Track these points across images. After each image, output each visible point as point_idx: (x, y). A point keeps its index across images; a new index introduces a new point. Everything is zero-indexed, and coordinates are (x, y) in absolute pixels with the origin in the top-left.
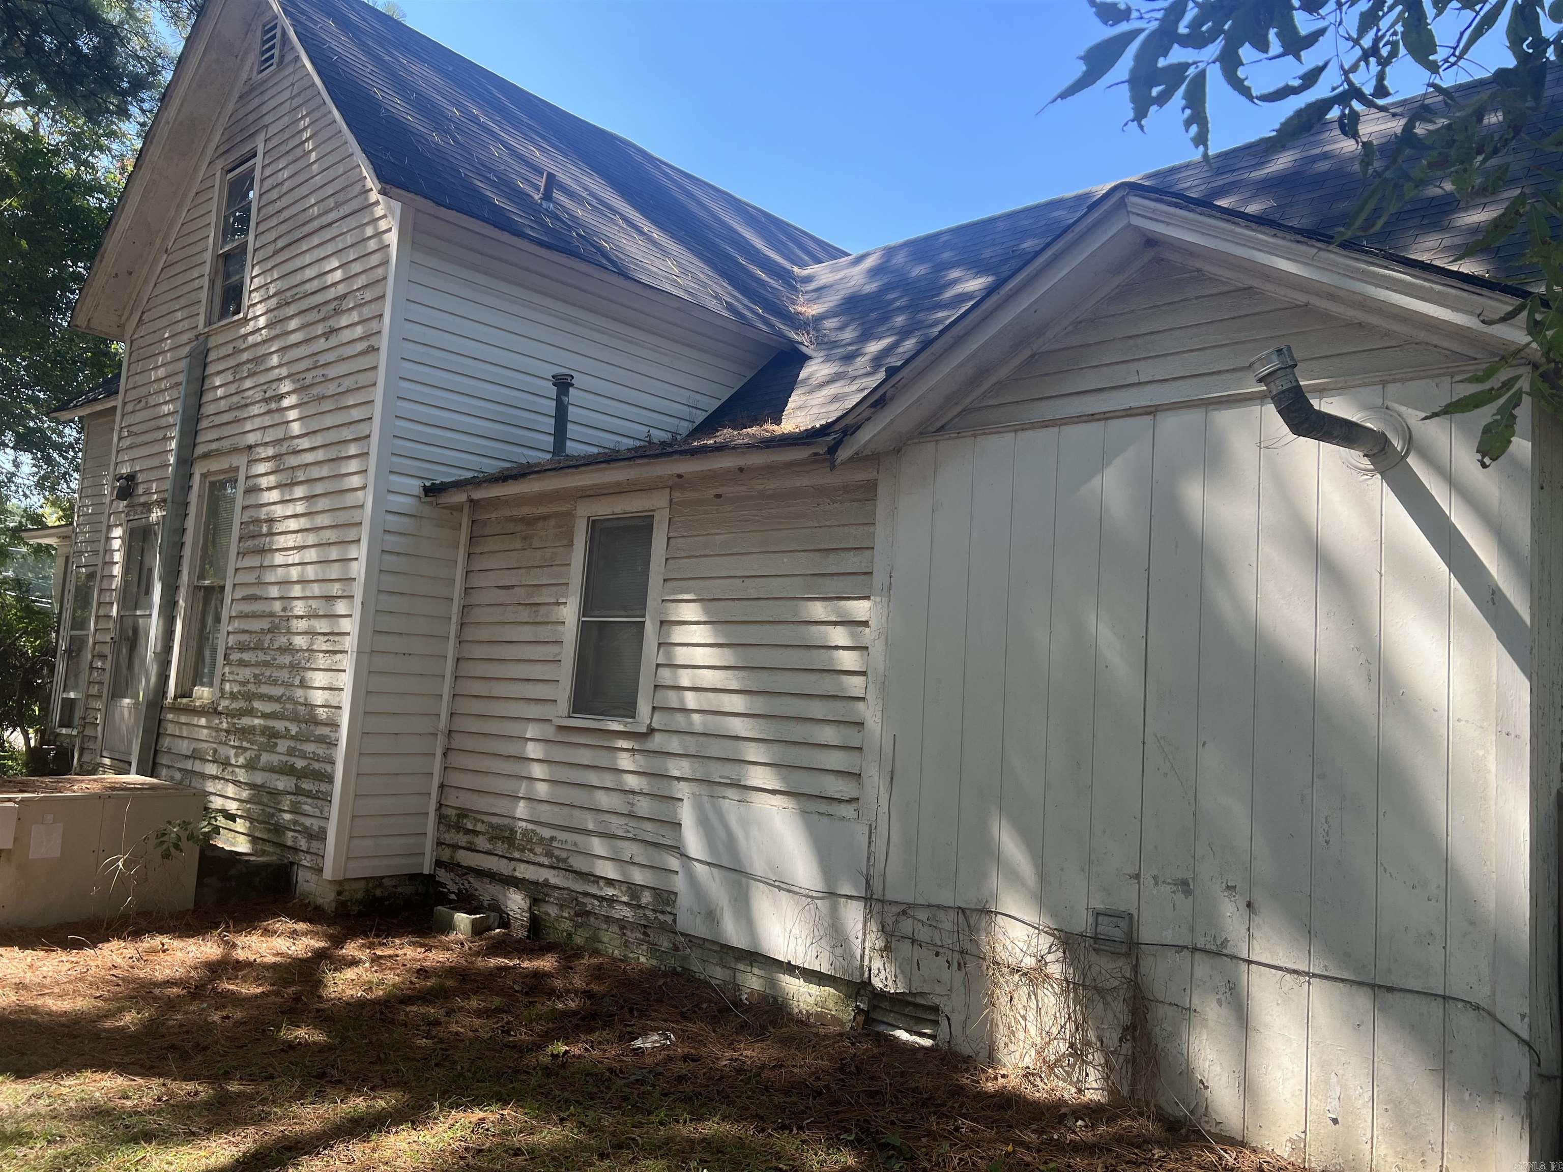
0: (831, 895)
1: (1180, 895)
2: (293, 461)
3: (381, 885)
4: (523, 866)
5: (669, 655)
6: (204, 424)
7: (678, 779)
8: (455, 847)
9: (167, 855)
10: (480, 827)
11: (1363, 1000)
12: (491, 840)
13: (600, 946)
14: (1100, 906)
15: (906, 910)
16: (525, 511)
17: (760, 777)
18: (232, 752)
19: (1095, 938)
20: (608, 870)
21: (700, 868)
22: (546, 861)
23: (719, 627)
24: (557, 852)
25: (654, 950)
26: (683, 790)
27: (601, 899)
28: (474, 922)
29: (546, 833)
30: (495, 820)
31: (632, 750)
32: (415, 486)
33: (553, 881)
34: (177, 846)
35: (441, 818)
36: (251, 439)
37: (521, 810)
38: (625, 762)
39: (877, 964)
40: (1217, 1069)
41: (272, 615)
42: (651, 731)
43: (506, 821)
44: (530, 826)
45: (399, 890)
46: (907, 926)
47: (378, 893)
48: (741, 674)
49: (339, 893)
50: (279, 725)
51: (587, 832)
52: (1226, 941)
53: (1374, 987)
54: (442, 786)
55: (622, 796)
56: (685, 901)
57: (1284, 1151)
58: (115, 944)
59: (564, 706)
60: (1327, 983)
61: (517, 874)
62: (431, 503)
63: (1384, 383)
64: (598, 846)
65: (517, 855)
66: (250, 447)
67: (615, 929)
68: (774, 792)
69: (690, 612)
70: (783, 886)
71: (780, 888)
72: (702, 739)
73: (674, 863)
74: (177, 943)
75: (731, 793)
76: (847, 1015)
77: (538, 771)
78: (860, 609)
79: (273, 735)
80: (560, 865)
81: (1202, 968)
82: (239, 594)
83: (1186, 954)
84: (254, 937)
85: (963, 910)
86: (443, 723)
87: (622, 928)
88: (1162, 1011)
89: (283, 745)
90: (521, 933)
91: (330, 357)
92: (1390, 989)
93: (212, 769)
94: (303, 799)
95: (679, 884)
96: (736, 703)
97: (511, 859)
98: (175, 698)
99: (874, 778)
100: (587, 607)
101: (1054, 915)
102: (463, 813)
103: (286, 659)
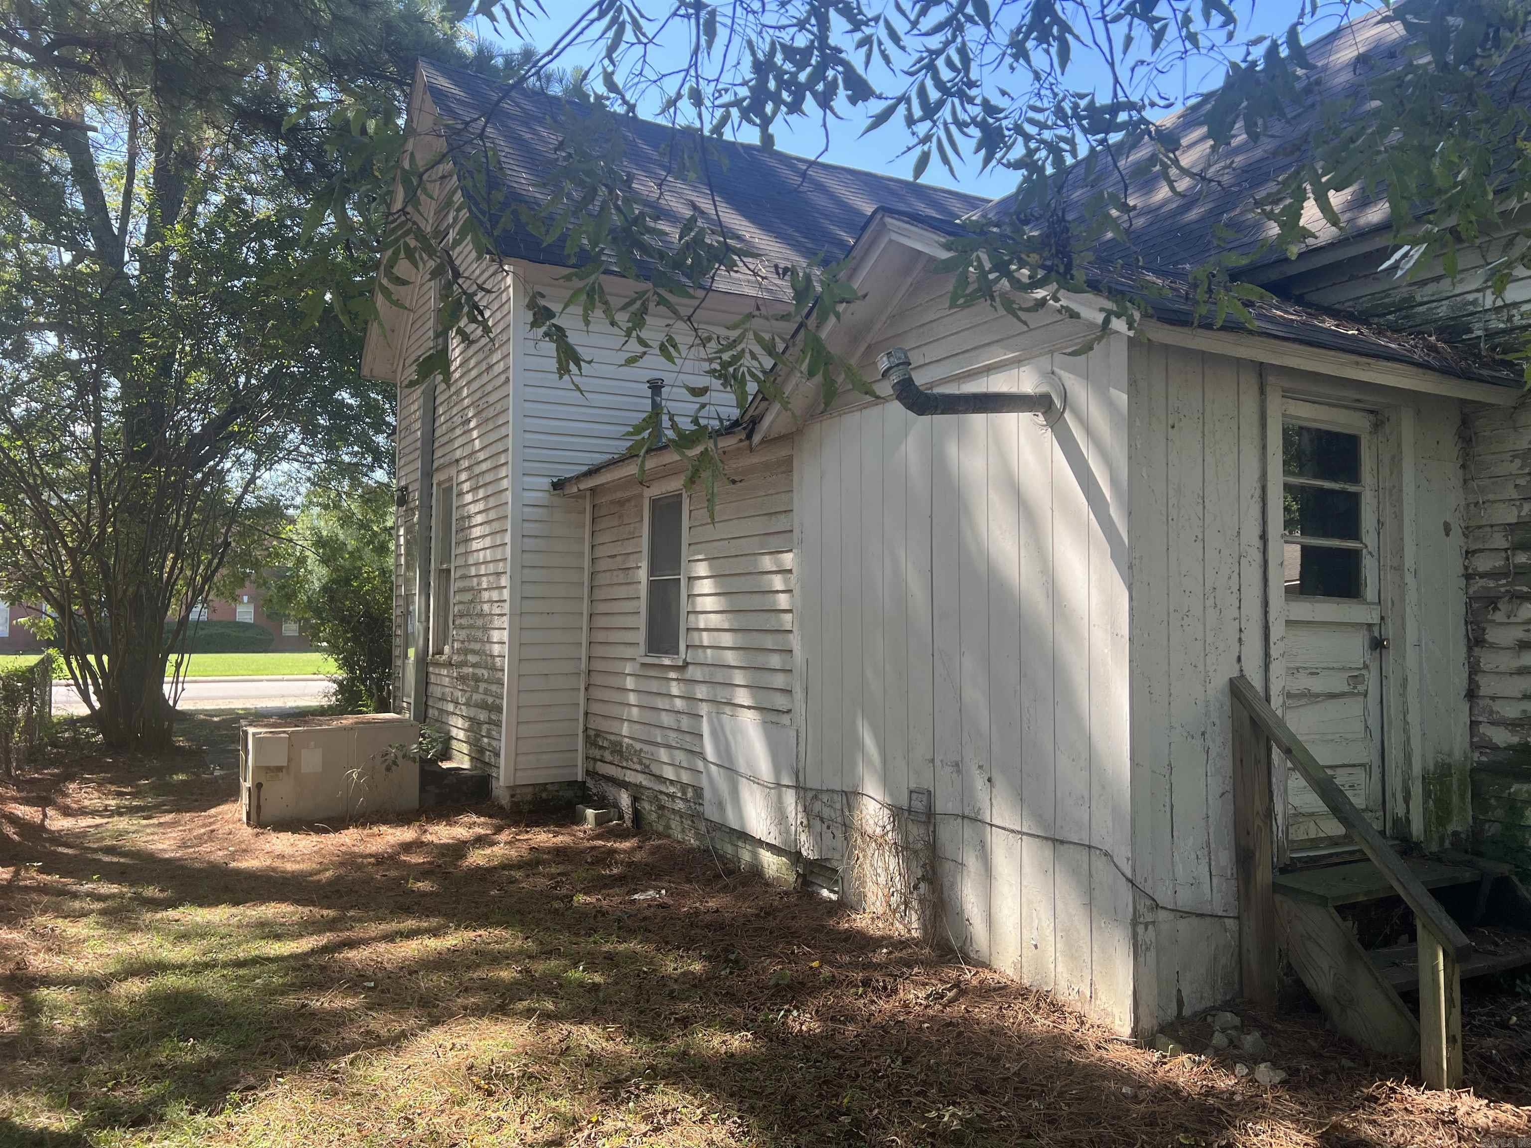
0: (779, 785)
1: (955, 775)
2: (477, 470)
3: (545, 790)
4: (628, 772)
5: (693, 604)
6: (436, 445)
7: (701, 700)
8: (595, 760)
9: (388, 769)
10: (606, 744)
11: (1047, 851)
12: (612, 753)
13: (671, 832)
14: (913, 786)
15: (817, 794)
16: (619, 495)
17: (743, 697)
18: (460, 693)
19: (909, 811)
20: (669, 773)
21: (713, 768)
22: (638, 767)
23: (718, 579)
24: (644, 761)
25: (698, 835)
26: (704, 709)
27: (667, 795)
28: (596, 815)
29: (638, 746)
30: (612, 738)
31: (677, 679)
32: (545, 483)
33: (644, 783)
34: (395, 763)
35: (587, 737)
36: (458, 454)
37: (625, 729)
38: (675, 689)
39: (803, 837)
40: (975, 910)
41: (471, 589)
42: (686, 664)
43: (619, 738)
44: (631, 742)
45: (561, 793)
46: (817, 806)
47: (544, 795)
48: (729, 616)
49: (512, 796)
50: (479, 672)
51: (657, 744)
52: (980, 809)
53: (1054, 841)
54: (586, 714)
55: (674, 715)
56: (707, 794)
57: (1010, 972)
58: (352, 830)
59: (642, 649)
60: (1031, 839)
61: (627, 779)
62: (559, 495)
63: (1052, 352)
64: (663, 755)
65: (625, 764)
66: (457, 461)
67: (678, 818)
68: (749, 708)
69: (702, 569)
70: (754, 780)
71: (754, 782)
72: (712, 668)
73: (700, 765)
74: (390, 831)
75: (728, 710)
76: (792, 878)
77: (632, 698)
78: (788, 559)
79: (477, 679)
80: (647, 771)
81: (968, 831)
82: (458, 574)
83: (959, 820)
84: (441, 827)
85: (846, 793)
86: (583, 666)
87: (681, 817)
88: (948, 866)
89: (482, 686)
90: (628, 823)
91: (489, 388)
92: (1062, 842)
93: (450, 707)
94: (493, 727)
95: (704, 783)
96: (727, 639)
97: (623, 767)
98: (433, 655)
99: (799, 694)
100: (652, 571)
101: (891, 795)
102: (598, 734)
103: (480, 622)
